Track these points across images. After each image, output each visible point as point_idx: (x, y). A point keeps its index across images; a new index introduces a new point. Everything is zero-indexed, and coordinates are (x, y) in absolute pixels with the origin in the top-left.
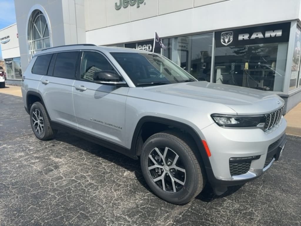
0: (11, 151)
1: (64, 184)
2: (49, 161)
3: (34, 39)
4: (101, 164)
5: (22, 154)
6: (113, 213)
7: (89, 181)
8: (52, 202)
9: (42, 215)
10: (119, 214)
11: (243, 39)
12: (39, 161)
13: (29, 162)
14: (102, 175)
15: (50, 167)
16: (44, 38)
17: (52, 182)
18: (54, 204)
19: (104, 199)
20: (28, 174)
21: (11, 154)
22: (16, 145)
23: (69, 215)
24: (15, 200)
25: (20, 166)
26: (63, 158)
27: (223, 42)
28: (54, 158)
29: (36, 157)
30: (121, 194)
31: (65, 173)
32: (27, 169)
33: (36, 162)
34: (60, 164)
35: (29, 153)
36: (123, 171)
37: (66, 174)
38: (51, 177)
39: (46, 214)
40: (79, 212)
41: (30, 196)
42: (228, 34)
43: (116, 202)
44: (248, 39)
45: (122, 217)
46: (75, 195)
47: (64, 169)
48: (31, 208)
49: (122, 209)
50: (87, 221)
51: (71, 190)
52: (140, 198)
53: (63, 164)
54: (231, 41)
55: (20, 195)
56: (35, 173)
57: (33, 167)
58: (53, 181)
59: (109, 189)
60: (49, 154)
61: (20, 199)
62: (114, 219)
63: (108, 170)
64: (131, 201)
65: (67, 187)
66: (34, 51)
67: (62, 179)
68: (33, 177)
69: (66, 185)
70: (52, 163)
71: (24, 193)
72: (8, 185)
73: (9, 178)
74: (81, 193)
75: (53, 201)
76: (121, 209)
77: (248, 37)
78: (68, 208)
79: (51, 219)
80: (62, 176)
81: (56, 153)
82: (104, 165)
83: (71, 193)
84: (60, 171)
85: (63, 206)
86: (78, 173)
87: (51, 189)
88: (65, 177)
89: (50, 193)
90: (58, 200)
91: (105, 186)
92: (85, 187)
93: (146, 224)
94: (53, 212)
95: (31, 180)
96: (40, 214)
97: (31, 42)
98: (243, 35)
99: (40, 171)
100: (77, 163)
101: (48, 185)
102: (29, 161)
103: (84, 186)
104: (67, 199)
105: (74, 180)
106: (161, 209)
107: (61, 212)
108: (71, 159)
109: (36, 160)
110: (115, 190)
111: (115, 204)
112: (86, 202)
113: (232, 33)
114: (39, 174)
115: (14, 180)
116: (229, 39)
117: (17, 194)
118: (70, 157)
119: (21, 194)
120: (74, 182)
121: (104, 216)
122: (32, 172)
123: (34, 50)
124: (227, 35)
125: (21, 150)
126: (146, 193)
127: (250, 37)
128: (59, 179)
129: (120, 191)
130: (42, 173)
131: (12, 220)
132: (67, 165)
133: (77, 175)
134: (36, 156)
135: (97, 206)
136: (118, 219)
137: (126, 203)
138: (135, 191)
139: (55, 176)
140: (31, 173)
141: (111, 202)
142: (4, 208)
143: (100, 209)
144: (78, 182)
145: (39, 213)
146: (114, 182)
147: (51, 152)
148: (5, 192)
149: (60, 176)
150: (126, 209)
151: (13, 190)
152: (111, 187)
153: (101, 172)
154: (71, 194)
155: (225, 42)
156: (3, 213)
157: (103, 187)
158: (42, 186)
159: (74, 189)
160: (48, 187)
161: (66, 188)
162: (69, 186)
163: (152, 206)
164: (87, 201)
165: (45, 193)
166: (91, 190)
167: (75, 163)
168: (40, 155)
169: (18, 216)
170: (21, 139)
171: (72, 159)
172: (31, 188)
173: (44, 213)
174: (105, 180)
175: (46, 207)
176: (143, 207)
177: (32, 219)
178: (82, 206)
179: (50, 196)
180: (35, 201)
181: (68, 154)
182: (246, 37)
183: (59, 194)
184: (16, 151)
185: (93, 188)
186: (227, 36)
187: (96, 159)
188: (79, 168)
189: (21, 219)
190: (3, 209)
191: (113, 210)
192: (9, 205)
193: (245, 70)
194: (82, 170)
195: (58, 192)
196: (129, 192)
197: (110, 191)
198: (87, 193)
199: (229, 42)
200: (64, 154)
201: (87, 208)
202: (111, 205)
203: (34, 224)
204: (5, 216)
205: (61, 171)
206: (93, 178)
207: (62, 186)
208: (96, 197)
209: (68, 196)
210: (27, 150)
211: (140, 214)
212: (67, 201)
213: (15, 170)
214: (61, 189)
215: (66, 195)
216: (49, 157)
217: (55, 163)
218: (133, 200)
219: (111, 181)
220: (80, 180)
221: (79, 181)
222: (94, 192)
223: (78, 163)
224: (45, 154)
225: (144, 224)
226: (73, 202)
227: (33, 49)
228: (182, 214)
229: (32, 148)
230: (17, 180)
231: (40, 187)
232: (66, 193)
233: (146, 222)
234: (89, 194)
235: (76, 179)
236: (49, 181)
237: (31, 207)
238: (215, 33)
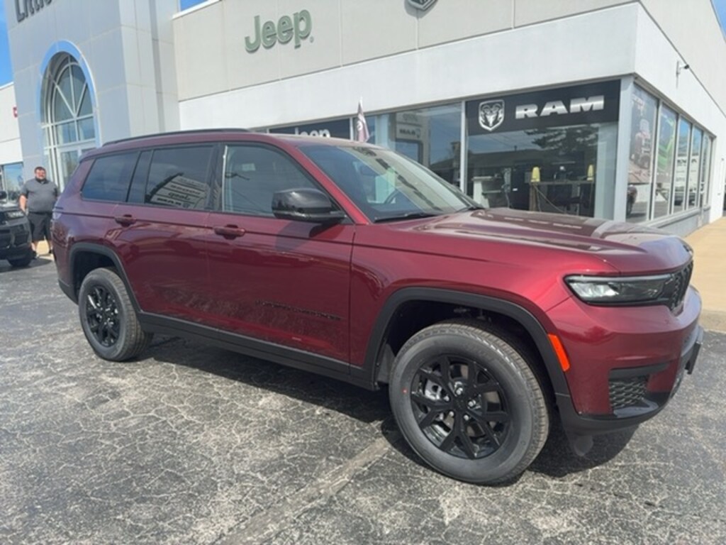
0: (14, 368)
1: (132, 425)
2: (98, 383)
3: (56, 121)
4: (212, 386)
5: (40, 373)
6: (232, 468)
7: (185, 417)
8: (107, 455)
9: (88, 478)
10: (243, 470)
11: (526, 115)
12: (77, 385)
13: (54, 387)
14: (213, 405)
15: (100, 395)
16: (80, 118)
17: (107, 421)
18: (111, 460)
19: (214, 447)
20: (54, 409)
21: (14, 374)
22: (24, 357)
23: (143, 475)
24: (29, 456)
25: (36, 396)
26: (129, 377)
27: (485, 124)
28: (110, 379)
29: (70, 377)
30: (250, 437)
31: (133, 406)
32: (52, 401)
33: (71, 388)
34: (122, 389)
35: (53, 371)
36: (258, 398)
37: (135, 406)
38: (103, 412)
39: (96, 476)
40: (162, 470)
41: (61, 448)
42: (494, 106)
43: (240, 451)
44: (536, 115)
45: (249, 475)
46: (154, 443)
47: (132, 398)
48: (64, 467)
49: (251, 462)
50: (179, 484)
51: (147, 434)
52: (288, 443)
53: (130, 389)
54: (501, 121)
55: (40, 447)
56: (71, 408)
57: (64, 396)
58: (108, 419)
59: (226, 430)
60: (99, 371)
61: (41, 454)
62: (233, 479)
63: (225, 396)
64: (271, 449)
65: (139, 430)
66: (55, 149)
67: (126, 416)
68: (66, 414)
69: (137, 426)
70: (106, 388)
71: (48, 444)
72: (13, 430)
73: (14, 418)
74: (167, 439)
75: (110, 454)
76: (248, 463)
77: (536, 112)
78: (141, 465)
79: (107, 484)
80: (127, 410)
81: (113, 369)
82: (218, 388)
83: (146, 439)
84: (122, 401)
85: (130, 462)
86: (161, 403)
87: (104, 434)
88: (133, 411)
89: (103, 441)
90: (120, 452)
91: (218, 425)
92: (177, 428)
93: (295, 484)
94: (109, 473)
95: (61, 419)
96: (84, 477)
97: (48, 128)
98: (526, 107)
99: (78, 403)
100: (159, 386)
101: (99, 428)
102: (55, 385)
103: (173, 426)
104: (138, 449)
105: (153, 417)
106: (327, 459)
107: (126, 472)
108: (146, 380)
109: (69, 382)
110: (239, 432)
111: (236, 454)
112: (178, 454)
113: (501, 103)
114: (78, 409)
115: (25, 420)
116: (497, 116)
117: (33, 444)
118: (144, 376)
119: (42, 445)
120: (153, 420)
121: (212, 475)
122: (62, 406)
123: (56, 146)
124: (491, 107)
125: (36, 365)
126: (302, 433)
127: (539, 112)
128: (121, 416)
129: (249, 432)
130: (84, 407)
131: (27, 489)
132: (138, 390)
133: (160, 407)
134: (71, 375)
135: (199, 459)
136: (240, 478)
137: (258, 453)
138: (279, 432)
139: (113, 411)
140: (62, 408)
141: (228, 452)
142: (8, 470)
143: (206, 463)
144: (160, 419)
145: (81, 476)
146: (237, 416)
147: (102, 366)
148: (8, 443)
149: (123, 411)
150: (259, 463)
151: (24, 440)
152: (231, 427)
153: (210, 400)
154: (146, 441)
155: (487, 123)
156: (8, 478)
157: (214, 427)
158: (85, 430)
159: (153, 433)
160: (98, 430)
161: (136, 431)
162: (143, 428)
163: (311, 454)
164: (181, 451)
165: (93, 442)
166: (188, 433)
167: (155, 386)
168: (79, 373)
169: (39, 481)
170: (33, 344)
171: (148, 379)
172: (62, 435)
173: (91, 475)
174: (218, 414)
175: (95, 465)
176: (292, 457)
177: (68, 486)
178: (168, 460)
179: (103, 446)
180: (72, 455)
181: (139, 370)
182: (532, 111)
183: (121, 442)
184: (23, 368)
185: (193, 429)
186: (492, 109)
187: (200, 377)
188: (163, 395)
189: (45, 486)
190: (7, 472)
191: (232, 465)
192: (18, 464)
193: (532, 183)
194: (169, 398)
195: (119, 438)
196: (266, 433)
197: (228, 434)
198: (179, 438)
199: (495, 122)
200: (130, 370)
201: (179, 463)
202: (228, 456)
203: (72, 493)
204: (12, 483)
205: (126, 402)
206: (193, 411)
207: (128, 429)
208: (199, 444)
209: (141, 445)
210: (49, 364)
211: (284, 469)
212: (139, 454)
213: (25, 402)
214: (126, 434)
215: (136, 444)
216: (99, 377)
217: (111, 388)
218: (273, 447)
219: (231, 416)
220: (166, 416)
221: (164, 419)
222: (195, 436)
223: (162, 386)
224: (89, 371)
225: (291, 484)
226: (151, 454)
227: (54, 144)
228: (369, 465)
229: (59, 361)
230: (32, 422)
231: (80, 432)
232: (137, 441)
233: (295, 482)
234: (183, 440)
235: (157, 414)
236: (101, 420)
237: (64, 465)
238: (467, 103)
